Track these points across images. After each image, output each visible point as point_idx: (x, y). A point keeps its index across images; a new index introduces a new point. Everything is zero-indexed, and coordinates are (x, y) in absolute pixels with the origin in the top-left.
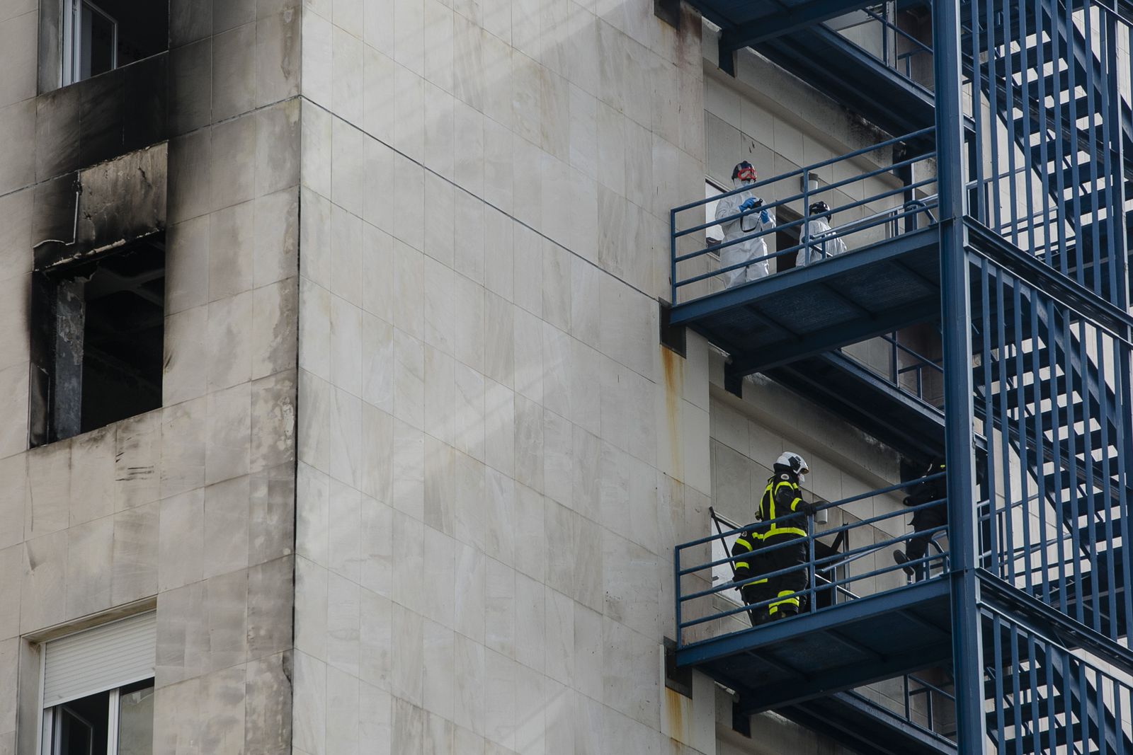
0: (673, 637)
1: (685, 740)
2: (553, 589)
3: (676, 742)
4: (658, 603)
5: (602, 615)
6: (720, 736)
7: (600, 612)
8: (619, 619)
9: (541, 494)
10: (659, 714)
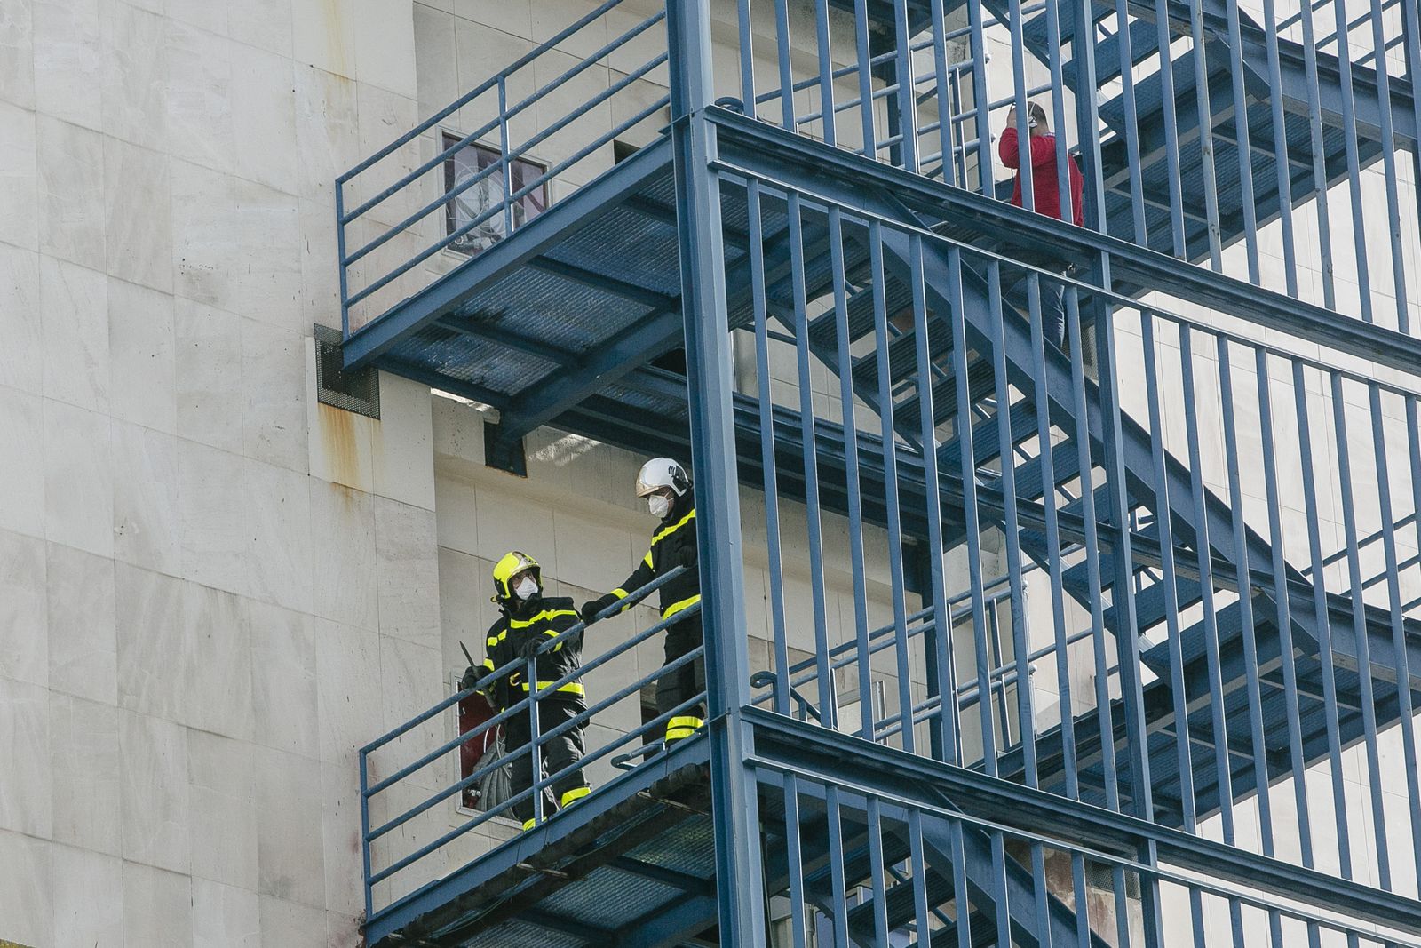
0: (336, 324)
1: (365, 484)
2: (58, 260)
3: (346, 491)
4: (300, 272)
5: (173, 295)
6: (445, 472)
7: (171, 293)
8: (213, 300)
9: (28, 110)
10: (306, 447)
